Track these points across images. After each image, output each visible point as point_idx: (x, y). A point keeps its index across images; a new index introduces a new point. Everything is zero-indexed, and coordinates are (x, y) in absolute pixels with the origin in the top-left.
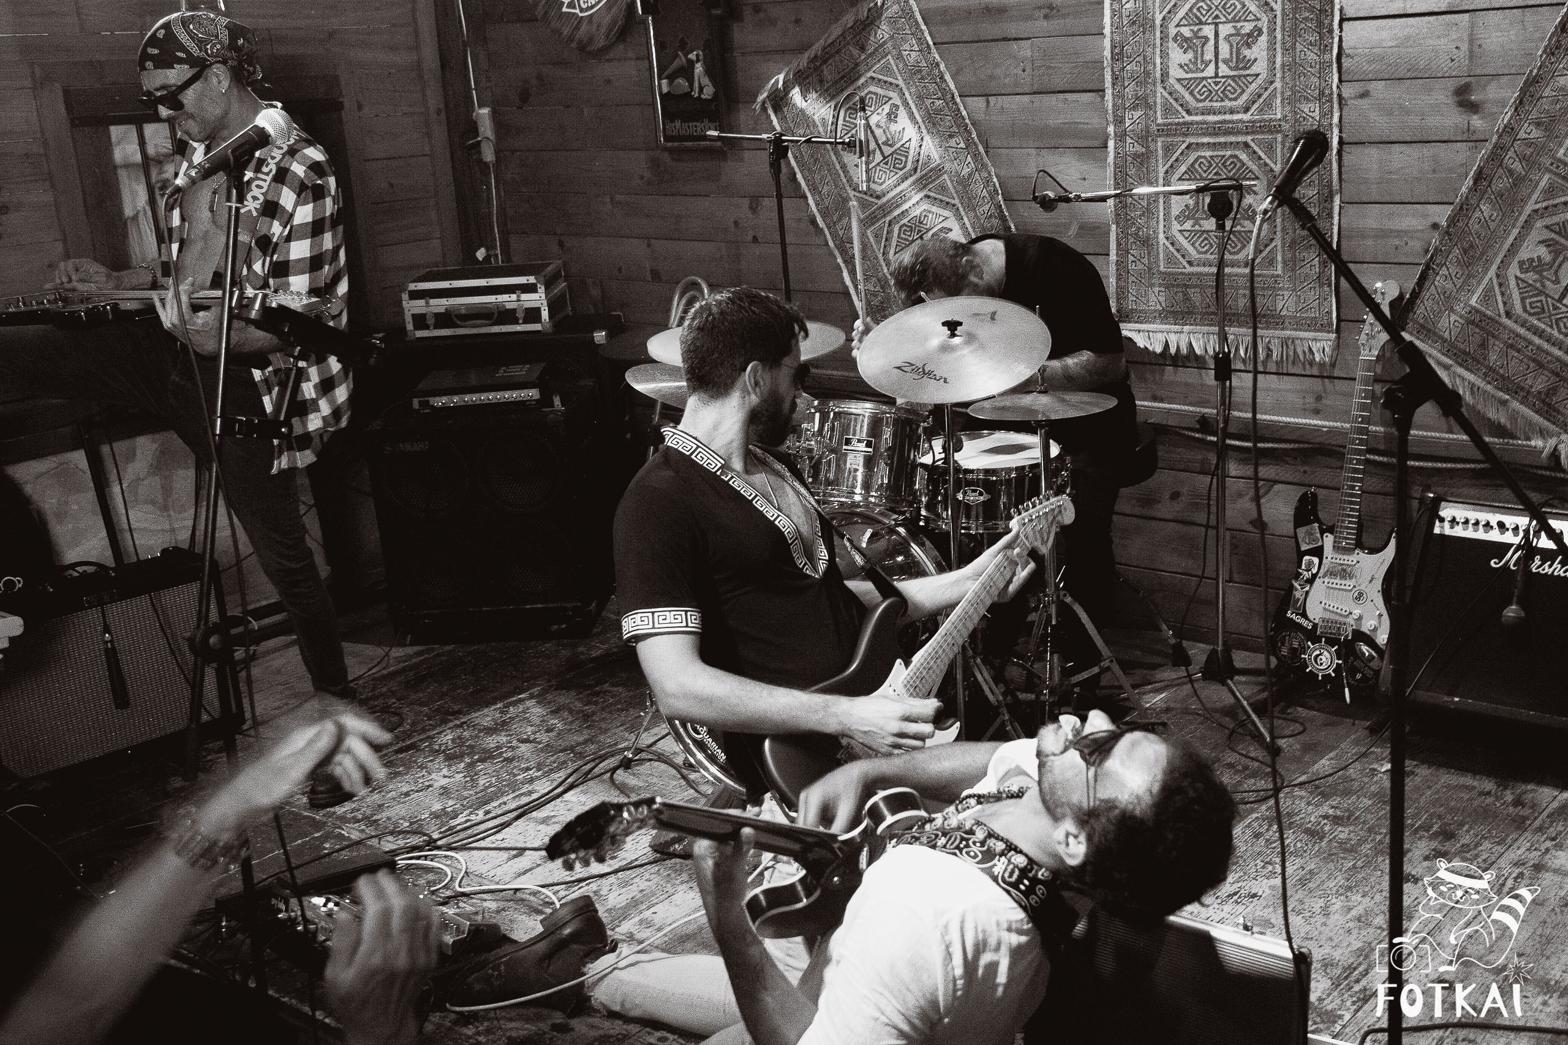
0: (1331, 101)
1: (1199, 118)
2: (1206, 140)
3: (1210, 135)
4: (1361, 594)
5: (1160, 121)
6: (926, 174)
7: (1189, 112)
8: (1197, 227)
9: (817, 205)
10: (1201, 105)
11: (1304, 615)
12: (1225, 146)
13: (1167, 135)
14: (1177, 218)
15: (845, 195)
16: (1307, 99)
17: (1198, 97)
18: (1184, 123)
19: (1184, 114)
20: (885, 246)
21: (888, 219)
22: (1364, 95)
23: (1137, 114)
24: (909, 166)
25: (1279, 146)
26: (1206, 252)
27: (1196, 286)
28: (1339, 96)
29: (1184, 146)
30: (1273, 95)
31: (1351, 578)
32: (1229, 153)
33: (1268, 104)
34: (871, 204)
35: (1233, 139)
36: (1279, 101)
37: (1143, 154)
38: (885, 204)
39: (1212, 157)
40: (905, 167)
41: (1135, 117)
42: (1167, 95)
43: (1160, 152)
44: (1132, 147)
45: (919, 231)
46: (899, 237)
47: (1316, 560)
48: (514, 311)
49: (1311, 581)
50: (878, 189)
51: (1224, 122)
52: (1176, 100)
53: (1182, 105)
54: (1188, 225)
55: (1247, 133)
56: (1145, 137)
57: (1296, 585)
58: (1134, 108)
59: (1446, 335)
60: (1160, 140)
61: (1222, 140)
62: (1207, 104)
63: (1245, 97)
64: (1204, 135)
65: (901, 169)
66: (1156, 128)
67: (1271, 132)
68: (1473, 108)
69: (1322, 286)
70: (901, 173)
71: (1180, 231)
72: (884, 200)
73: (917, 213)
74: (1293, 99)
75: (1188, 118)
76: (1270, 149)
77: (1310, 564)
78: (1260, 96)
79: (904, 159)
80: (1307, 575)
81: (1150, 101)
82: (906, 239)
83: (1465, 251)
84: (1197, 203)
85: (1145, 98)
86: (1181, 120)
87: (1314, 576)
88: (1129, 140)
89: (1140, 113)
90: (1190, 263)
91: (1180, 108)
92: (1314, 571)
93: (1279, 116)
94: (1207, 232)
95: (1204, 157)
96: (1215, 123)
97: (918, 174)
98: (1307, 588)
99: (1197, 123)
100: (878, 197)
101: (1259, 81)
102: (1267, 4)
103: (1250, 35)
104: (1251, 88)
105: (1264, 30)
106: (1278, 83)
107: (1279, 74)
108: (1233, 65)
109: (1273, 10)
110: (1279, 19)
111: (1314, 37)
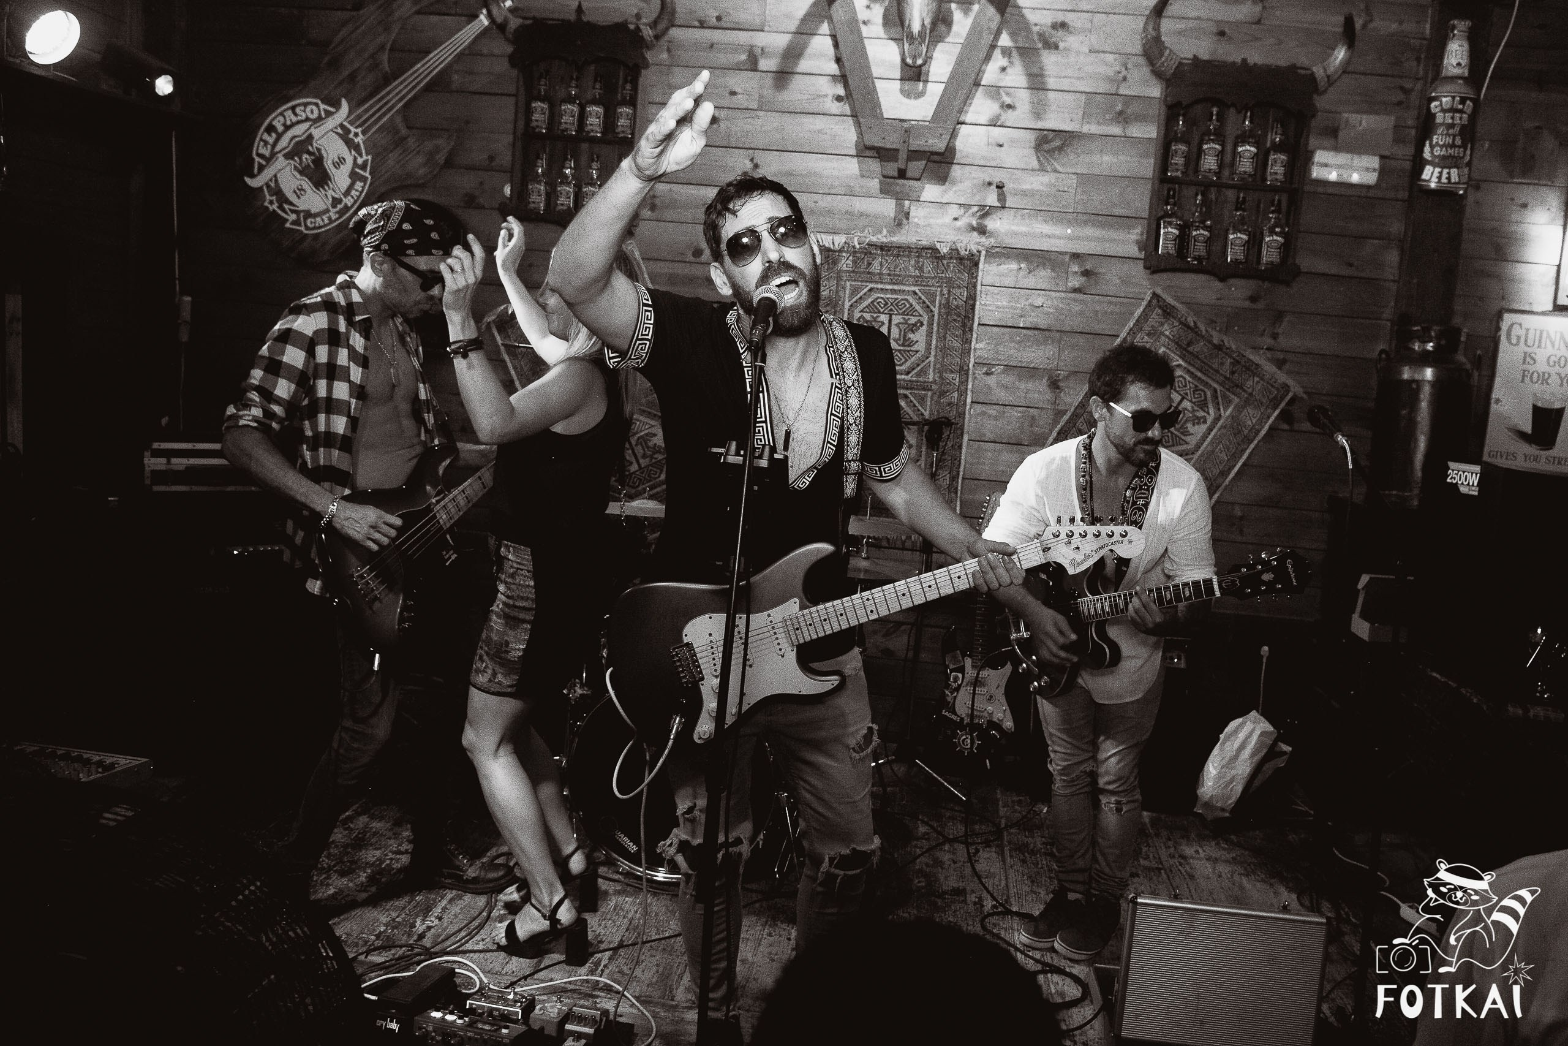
0: (967, 374)
4: (991, 697)
11: (953, 712)
16: (951, 371)
25: (929, 399)
28: (974, 372)
30: (927, 366)
31: (984, 686)
33: (923, 372)
36: (931, 370)
47: (960, 675)
49: (958, 689)
55: (907, 389)
57: (947, 693)
63: (908, 364)
67: (924, 389)
68: (1059, 389)
69: (950, 492)
74: (942, 370)
76: (922, 400)
77: (956, 679)
78: (918, 365)
80: (954, 685)
87: (960, 686)
92: (959, 682)
93: (931, 379)
98: (955, 694)
101: (919, 355)
102: (928, 307)
103: (914, 325)
104: (913, 359)
105: (925, 323)
106: (932, 359)
107: (933, 353)
108: (901, 343)
109: (932, 311)
110: (936, 318)
111: (959, 332)
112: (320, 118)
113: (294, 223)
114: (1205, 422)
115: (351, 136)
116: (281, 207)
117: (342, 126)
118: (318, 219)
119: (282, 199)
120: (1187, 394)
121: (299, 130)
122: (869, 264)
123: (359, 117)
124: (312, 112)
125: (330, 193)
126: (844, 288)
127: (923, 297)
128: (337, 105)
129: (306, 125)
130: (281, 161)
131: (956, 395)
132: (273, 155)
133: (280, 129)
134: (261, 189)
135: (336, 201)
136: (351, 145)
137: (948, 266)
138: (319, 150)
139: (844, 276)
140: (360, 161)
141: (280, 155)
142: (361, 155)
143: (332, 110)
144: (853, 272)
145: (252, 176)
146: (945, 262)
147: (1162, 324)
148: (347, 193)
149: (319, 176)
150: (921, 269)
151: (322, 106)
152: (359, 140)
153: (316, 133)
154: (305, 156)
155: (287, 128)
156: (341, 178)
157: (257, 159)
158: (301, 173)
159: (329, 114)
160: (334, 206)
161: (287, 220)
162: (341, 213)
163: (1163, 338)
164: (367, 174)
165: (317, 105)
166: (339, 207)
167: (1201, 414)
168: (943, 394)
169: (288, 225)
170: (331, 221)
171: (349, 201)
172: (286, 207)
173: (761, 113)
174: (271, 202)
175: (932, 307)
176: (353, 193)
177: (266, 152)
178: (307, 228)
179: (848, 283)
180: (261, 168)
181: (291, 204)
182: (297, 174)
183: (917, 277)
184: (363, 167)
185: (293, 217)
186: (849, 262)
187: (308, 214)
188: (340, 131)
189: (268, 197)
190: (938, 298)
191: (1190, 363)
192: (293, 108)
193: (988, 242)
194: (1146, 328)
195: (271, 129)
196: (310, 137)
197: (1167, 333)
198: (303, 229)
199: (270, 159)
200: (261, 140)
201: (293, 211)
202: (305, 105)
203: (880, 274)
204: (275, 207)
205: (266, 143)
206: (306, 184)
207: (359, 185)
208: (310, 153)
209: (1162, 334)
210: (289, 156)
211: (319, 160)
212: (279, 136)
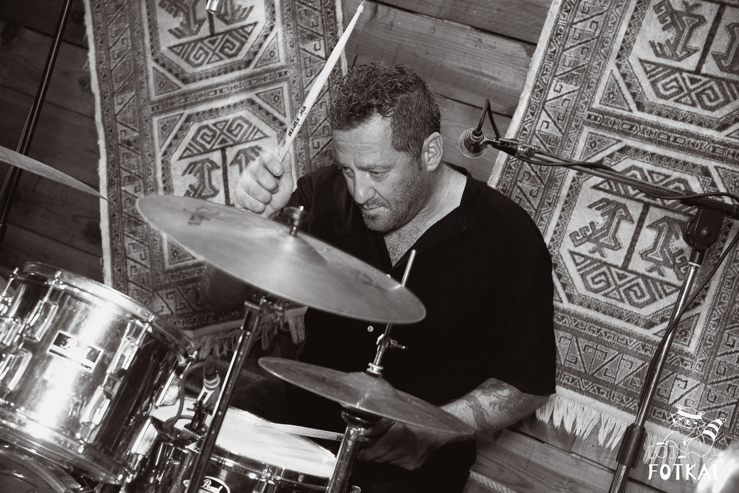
1: (652, 118)
2: (650, 148)
3: (659, 143)
5: (596, 105)
6: (260, 73)
7: (640, 106)
8: (597, 255)
9: (99, 62)
10: (661, 101)
12: (675, 163)
13: (599, 126)
14: (574, 235)
15: (141, 63)
17: (662, 91)
18: (629, 119)
19: (633, 106)
20: (170, 145)
21: (187, 112)
23: (567, 87)
24: (242, 56)
26: (596, 291)
27: (565, 330)
29: (619, 146)
32: (676, 175)
34: (174, 86)
35: (691, 159)
37: (556, 140)
38: (190, 92)
39: (651, 173)
40: (235, 55)
41: (564, 91)
42: (618, 76)
45: (223, 141)
46: (194, 139)
50: (189, 70)
51: (687, 134)
52: (629, 86)
53: (634, 95)
54: (585, 249)
55: (712, 157)
58: (568, 78)
60: (587, 130)
61: (673, 154)
62: (670, 103)
63: (726, 110)
64: (650, 141)
65: (229, 56)
66: (586, 113)
70: (227, 61)
71: (572, 253)
72: (193, 86)
73: (230, 117)
75: (637, 114)
79: (238, 44)
81: (593, 77)
82: (201, 145)
84: (609, 225)
85: (586, 71)
86: (626, 113)
88: (544, 116)
89: (571, 87)
90: (570, 297)
91: (629, 98)
94: (609, 265)
95: (641, 170)
96: (672, 131)
97: (249, 70)
99: (646, 123)
100: (185, 81)
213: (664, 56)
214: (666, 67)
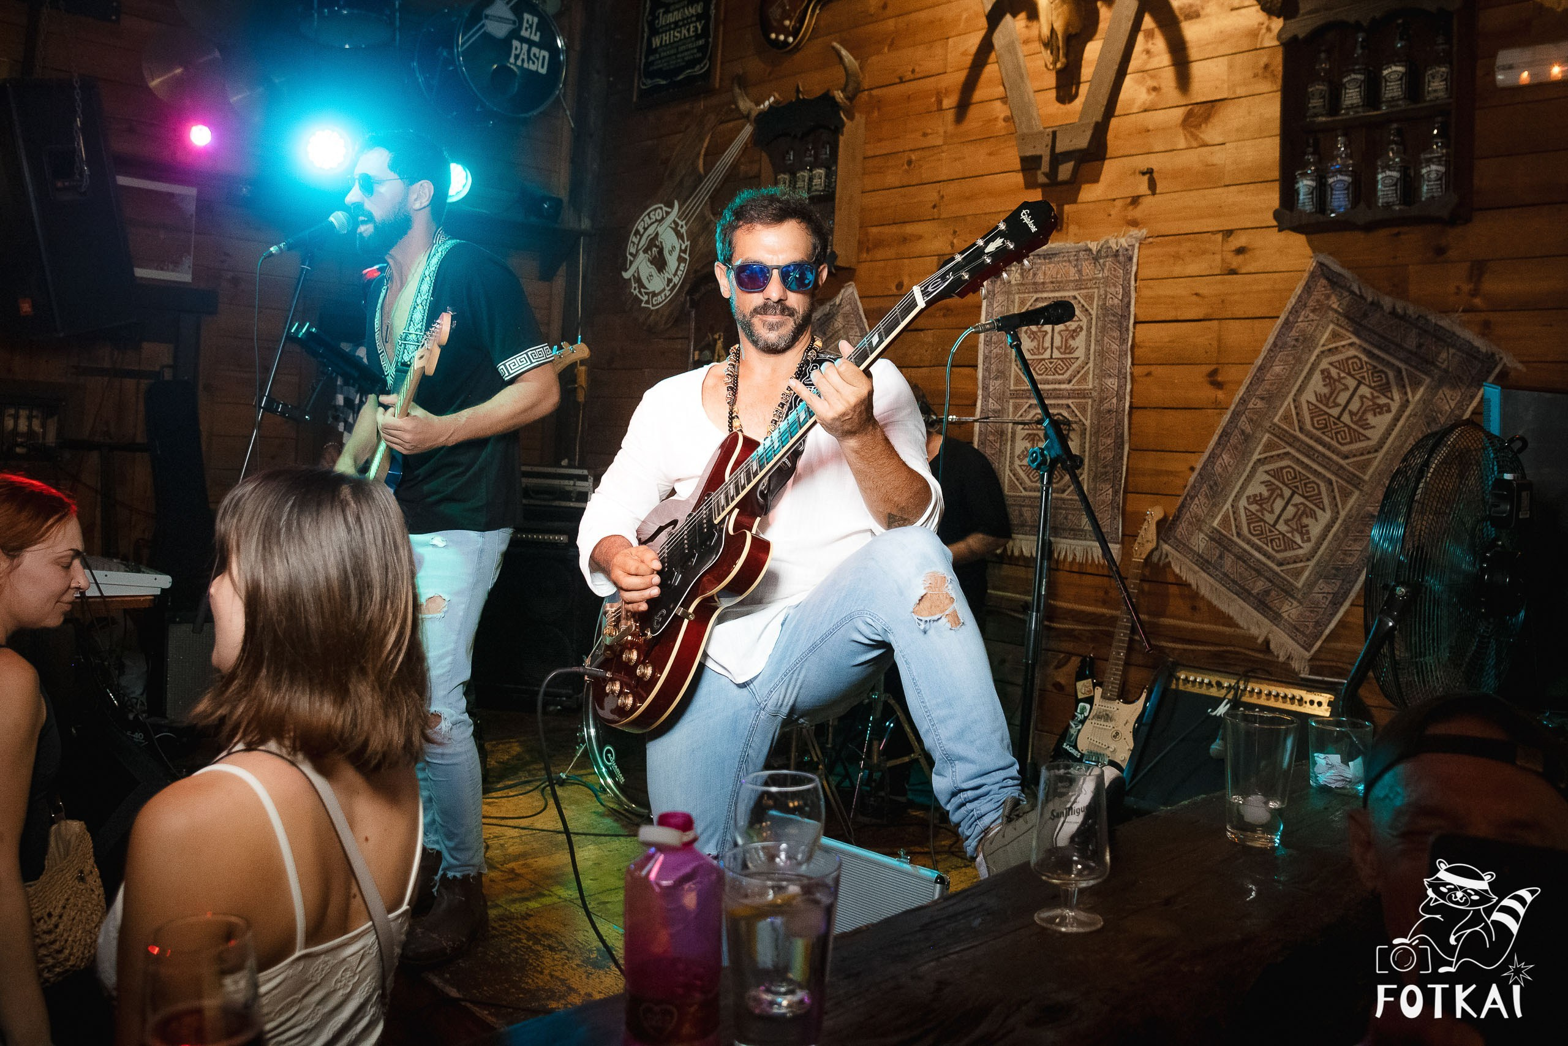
4: (1117, 733)
5: (1012, 388)
10: (1040, 377)
11: (1075, 747)
12: (1054, 406)
13: (1016, 398)
14: (1019, 456)
16: (1110, 376)
17: (1039, 371)
22: (1149, 374)
23: (998, 382)
25: (1090, 408)
28: (1132, 374)
29: (1028, 405)
30: (1087, 373)
31: (1111, 720)
32: (1056, 411)
33: (1084, 378)
35: (1059, 401)
36: (1091, 376)
37: (999, 411)
41: (996, 385)
42: (1018, 370)
43: (1011, 409)
44: (992, 405)
47: (1088, 706)
48: (570, 492)
49: (1083, 721)
51: (1055, 390)
54: (1025, 462)
55: (1069, 398)
56: (1001, 399)
57: (1072, 724)
58: (996, 378)
59: (1196, 549)
60: (1011, 401)
61: (1052, 402)
62: (1044, 376)
63: (1069, 373)
66: (1009, 393)
67: (1084, 397)
68: (1218, 385)
69: (1113, 508)
71: (1020, 466)
74: (1102, 374)
76: (1083, 410)
77: (1083, 710)
78: (1078, 372)
80: (1080, 717)
81: (1007, 374)
83: (1211, 487)
84: (1033, 446)
85: (1003, 371)
86: (1026, 388)
87: (1086, 718)
88: (990, 400)
89: (1000, 382)
90: (1025, 489)
92: (1086, 714)
93: (1091, 386)
96: (1049, 390)
98: (1080, 727)
101: (1079, 362)
102: (1087, 310)
103: (1074, 331)
104: (1076, 365)
105: (1085, 328)
106: (1091, 365)
107: (1092, 358)
108: (1062, 350)
109: (1090, 314)
110: (1094, 322)
111: (1116, 334)
112: (663, 218)
113: (647, 302)
114: (1389, 411)
115: (679, 228)
116: (640, 292)
117: (674, 221)
118: (659, 299)
119: (641, 285)
120: (1363, 377)
121: (651, 231)
122: (1035, 275)
123: (684, 212)
124: (658, 214)
125: (667, 275)
126: (1013, 302)
127: (1082, 301)
128: (671, 206)
129: (656, 224)
130: (641, 255)
131: (1114, 401)
132: (637, 251)
133: (642, 231)
134: (630, 279)
135: (670, 281)
136: (679, 235)
137: (1105, 265)
138: (661, 243)
139: (1014, 289)
140: (683, 248)
141: (641, 252)
142: (684, 242)
143: (669, 210)
144: (1022, 284)
145: (626, 270)
146: (1101, 261)
147: (1328, 297)
148: (675, 274)
149: (660, 263)
150: (1080, 272)
151: (665, 209)
152: (683, 231)
153: (660, 230)
154: (654, 249)
155: (645, 229)
156: (672, 261)
157: (629, 257)
158: (651, 263)
159: (668, 213)
160: (668, 285)
161: (642, 301)
162: (672, 290)
163: (1331, 313)
164: (687, 257)
165: (661, 208)
166: (671, 285)
167: (1383, 401)
168: (1102, 400)
169: (643, 305)
170: (666, 297)
171: (676, 280)
172: (643, 290)
173: (945, 148)
174: (635, 289)
175: (1090, 310)
176: (679, 273)
177: (633, 251)
178: (653, 306)
179: (1017, 297)
180: (631, 262)
181: (645, 288)
182: (649, 264)
183: (1077, 281)
184: (685, 252)
185: (645, 298)
186: (1017, 275)
187: (654, 294)
188: (673, 225)
189: (633, 285)
190: (1096, 299)
191: (1366, 341)
192: (649, 214)
193: (1140, 234)
194: (1311, 303)
195: (637, 232)
196: (657, 234)
197: (1335, 306)
198: (650, 306)
199: (634, 256)
200: (632, 242)
201: (646, 293)
202: (655, 210)
203: (1043, 283)
204: (636, 292)
205: (634, 243)
206: (653, 270)
207: (682, 265)
208: (657, 246)
209: (1330, 307)
210: (645, 252)
211: (661, 251)
212: (641, 236)
213: (1035, 354)
214: (1037, 360)
